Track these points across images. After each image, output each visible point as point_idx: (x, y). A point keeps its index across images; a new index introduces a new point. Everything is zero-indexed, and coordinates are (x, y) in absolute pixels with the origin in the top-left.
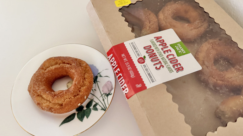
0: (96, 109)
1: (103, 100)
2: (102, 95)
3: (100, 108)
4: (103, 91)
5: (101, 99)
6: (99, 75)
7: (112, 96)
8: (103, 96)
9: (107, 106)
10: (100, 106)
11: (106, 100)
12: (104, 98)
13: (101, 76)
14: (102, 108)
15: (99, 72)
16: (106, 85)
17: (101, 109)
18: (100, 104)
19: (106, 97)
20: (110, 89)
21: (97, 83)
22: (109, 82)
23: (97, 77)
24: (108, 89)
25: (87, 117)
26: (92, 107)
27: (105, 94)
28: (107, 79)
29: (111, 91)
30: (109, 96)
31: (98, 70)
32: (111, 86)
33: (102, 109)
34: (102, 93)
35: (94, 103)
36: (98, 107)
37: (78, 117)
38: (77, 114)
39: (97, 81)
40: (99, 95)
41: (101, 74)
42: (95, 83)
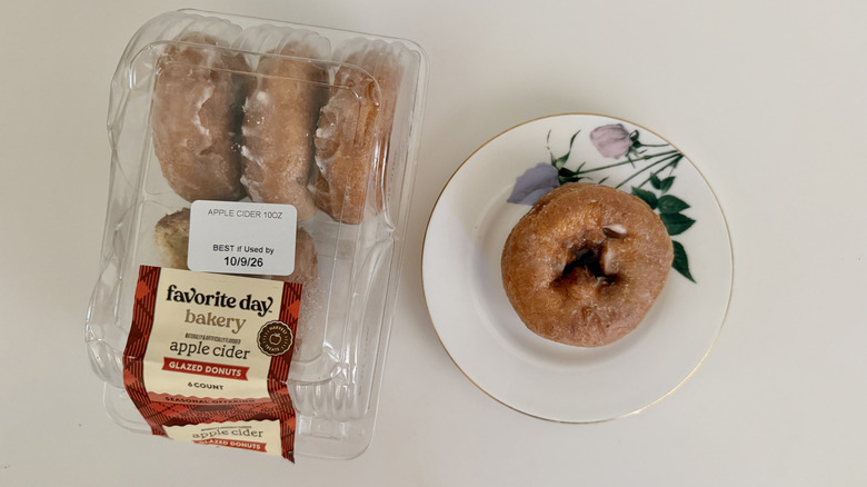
0: (669, 181)
1: (647, 158)
2: (630, 161)
3: (669, 168)
4: (617, 157)
5: (642, 164)
6: (560, 165)
7: (641, 131)
8: (632, 157)
9: (670, 148)
10: (662, 170)
11: (651, 151)
12: (641, 156)
13: (565, 158)
14: (670, 164)
15: (549, 162)
16: (601, 146)
17: (675, 166)
18: (654, 169)
19: (640, 149)
20: (618, 135)
21: (583, 172)
22: (596, 135)
23: (563, 172)
24: (617, 140)
25: (686, 206)
26: (658, 194)
27: (630, 150)
28: (583, 141)
29: (625, 132)
30: (641, 139)
31: (541, 166)
32: (611, 131)
33: (674, 163)
34: (624, 159)
35: (649, 187)
36: (662, 176)
37: (679, 232)
39: (578, 172)
40: (627, 170)
41: (557, 157)
42: (577, 179)
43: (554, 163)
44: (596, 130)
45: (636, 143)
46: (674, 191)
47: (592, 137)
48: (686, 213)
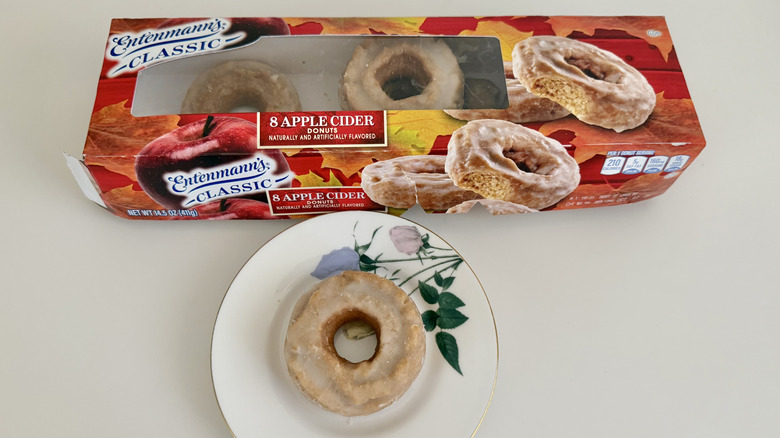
0: (450, 280)
1: (434, 258)
2: (420, 258)
3: (451, 270)
4: (409, 254)
5: (429, 263)
6: (361, 251)
7: (430, 234)
8: (422, 255)
9: (453, 253)
10: (445, 270)
11: (437, 253)
12: (429, 255)
13: (367, 247)
14: (452, 266)
15: (353, 248)
16: (397, 242)
17: (455, 269)
18: (439, 269)
19: (429, 250)
20: (413, 236)
21: (380, 262)
23: (364, 258)
24: (410, 239)
25: (462, 304)
26: (440, 290)
27: (421, 249)
28: (383, 235)
29: (418, 234)
30: (430, 242)
31: (346, 249)
32: (407, 232)
33: (455, 266)
34: (415, 256)
35: (432, 283)
36: (444, 275)
37: (453, 326)
38: (442, 327)
39: (376, 261)
40: (416, 266)
41: (360, 244)
42: (375, 268)
43: (357, 249)
44: (395, 228)
45: (426, 244)
46: (453, 289)
47: (391, 233)
48: (460, 309)
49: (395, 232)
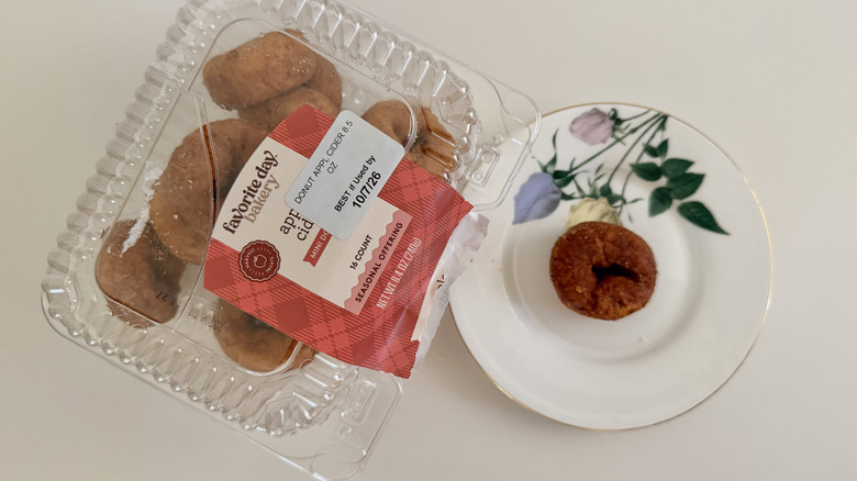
0: (664, 146)
1: (634, 131)
2: (619, 140)
3: (659, 134)
4: (604, 141)
5: (631, 139)
6: (550, 169)
7: (618, 107)
8: (619, 135)
9: (652, 114)
10: (652, 137)
11: (634, 124)
12: (627, 131)
13: (554, 161)
14: (658, 129)
15: (539, 170)
16: (584, 137)
17: (664, 129)
18: (645, 139)
19: (624, 125)
20: (597, 119)
21: (576, 168)
23: (558, 175)
24: (597, 125)
25: (689, 163)
26: (658, 161)
27: (614, 129)
28: (564, 138)
29: (603, 115)
30: (621, 115)
31: (533, 177)
32: (589, 118)
33: (662, 127)
34: (611, 140)
35: (647, 159)
36: (655, 143)
38: (680, 198)
39: (571, 170)
40: (619, 150)
41: (545, 162)
42: (573, 177)
43: (545, 170)
44: (574, 122)
45: (617, 121)
46: (673, 153)
47: (572, 131)
48: (693, 170)
49: (576, 127)
